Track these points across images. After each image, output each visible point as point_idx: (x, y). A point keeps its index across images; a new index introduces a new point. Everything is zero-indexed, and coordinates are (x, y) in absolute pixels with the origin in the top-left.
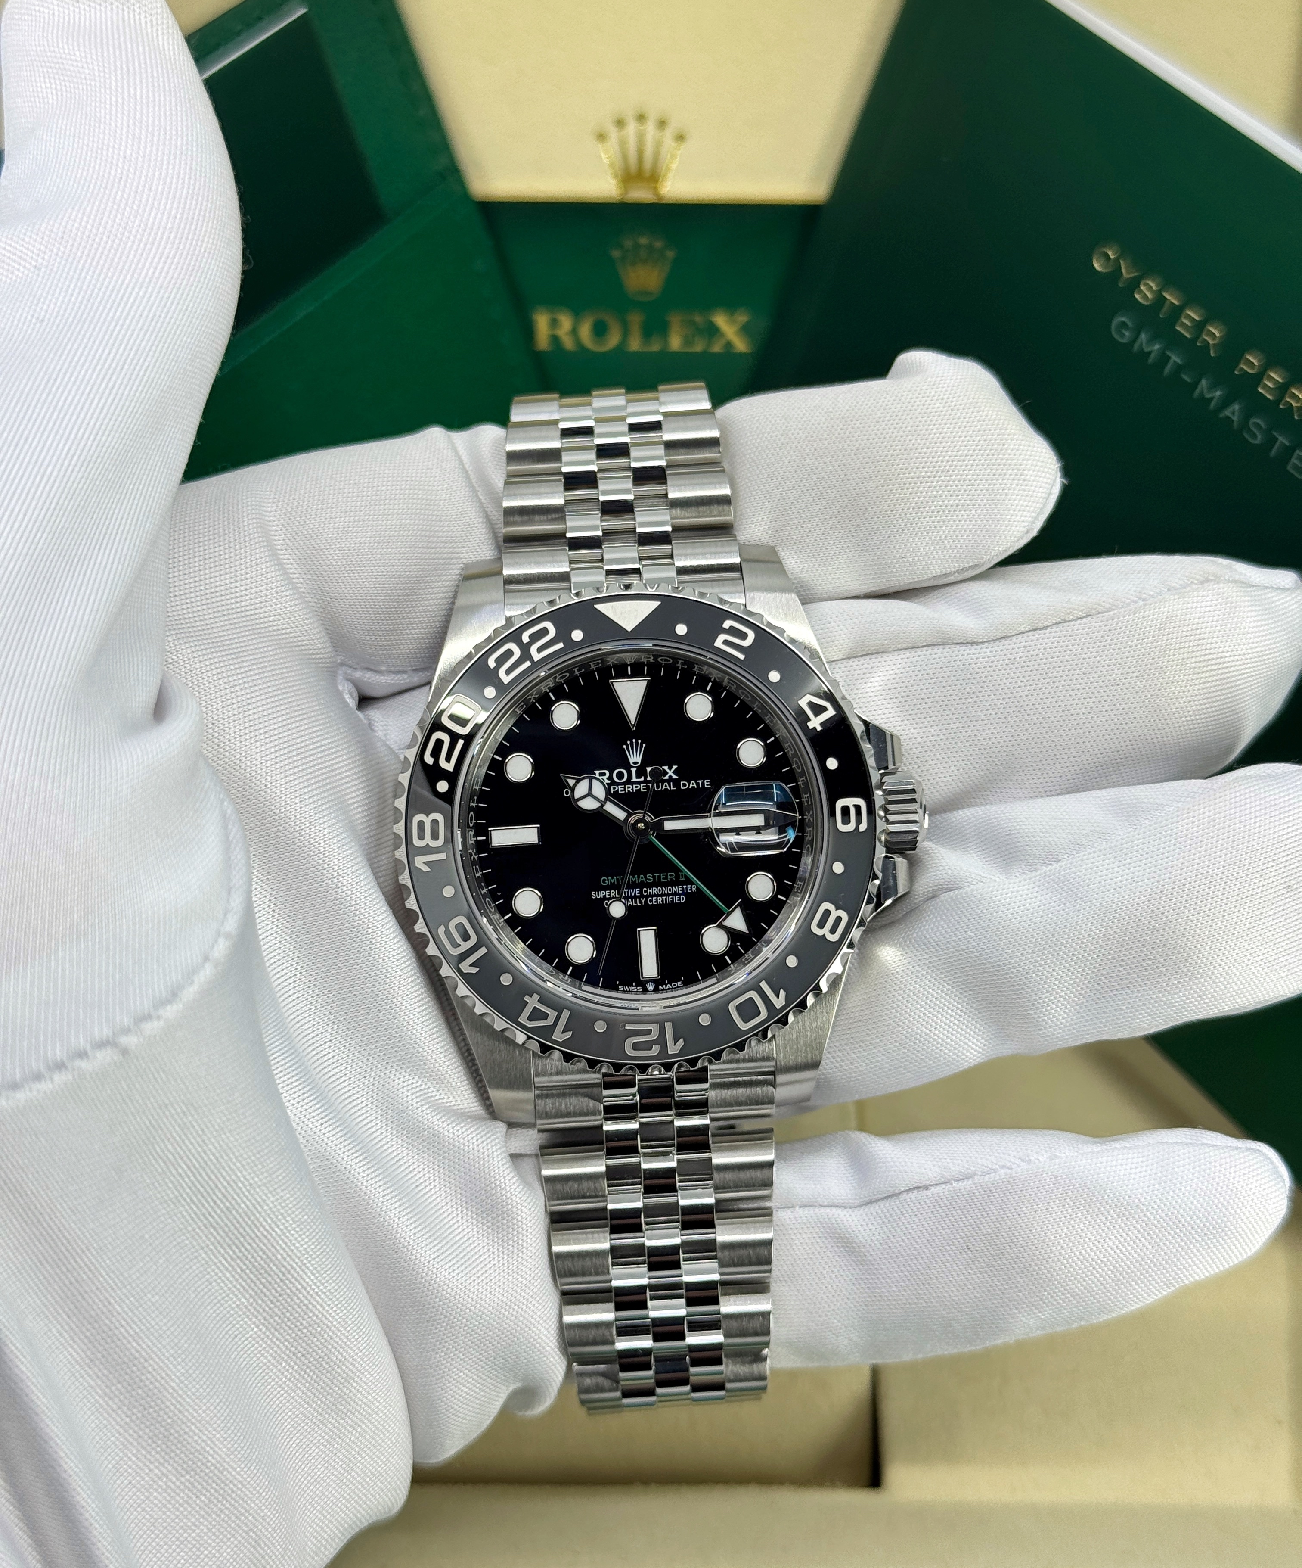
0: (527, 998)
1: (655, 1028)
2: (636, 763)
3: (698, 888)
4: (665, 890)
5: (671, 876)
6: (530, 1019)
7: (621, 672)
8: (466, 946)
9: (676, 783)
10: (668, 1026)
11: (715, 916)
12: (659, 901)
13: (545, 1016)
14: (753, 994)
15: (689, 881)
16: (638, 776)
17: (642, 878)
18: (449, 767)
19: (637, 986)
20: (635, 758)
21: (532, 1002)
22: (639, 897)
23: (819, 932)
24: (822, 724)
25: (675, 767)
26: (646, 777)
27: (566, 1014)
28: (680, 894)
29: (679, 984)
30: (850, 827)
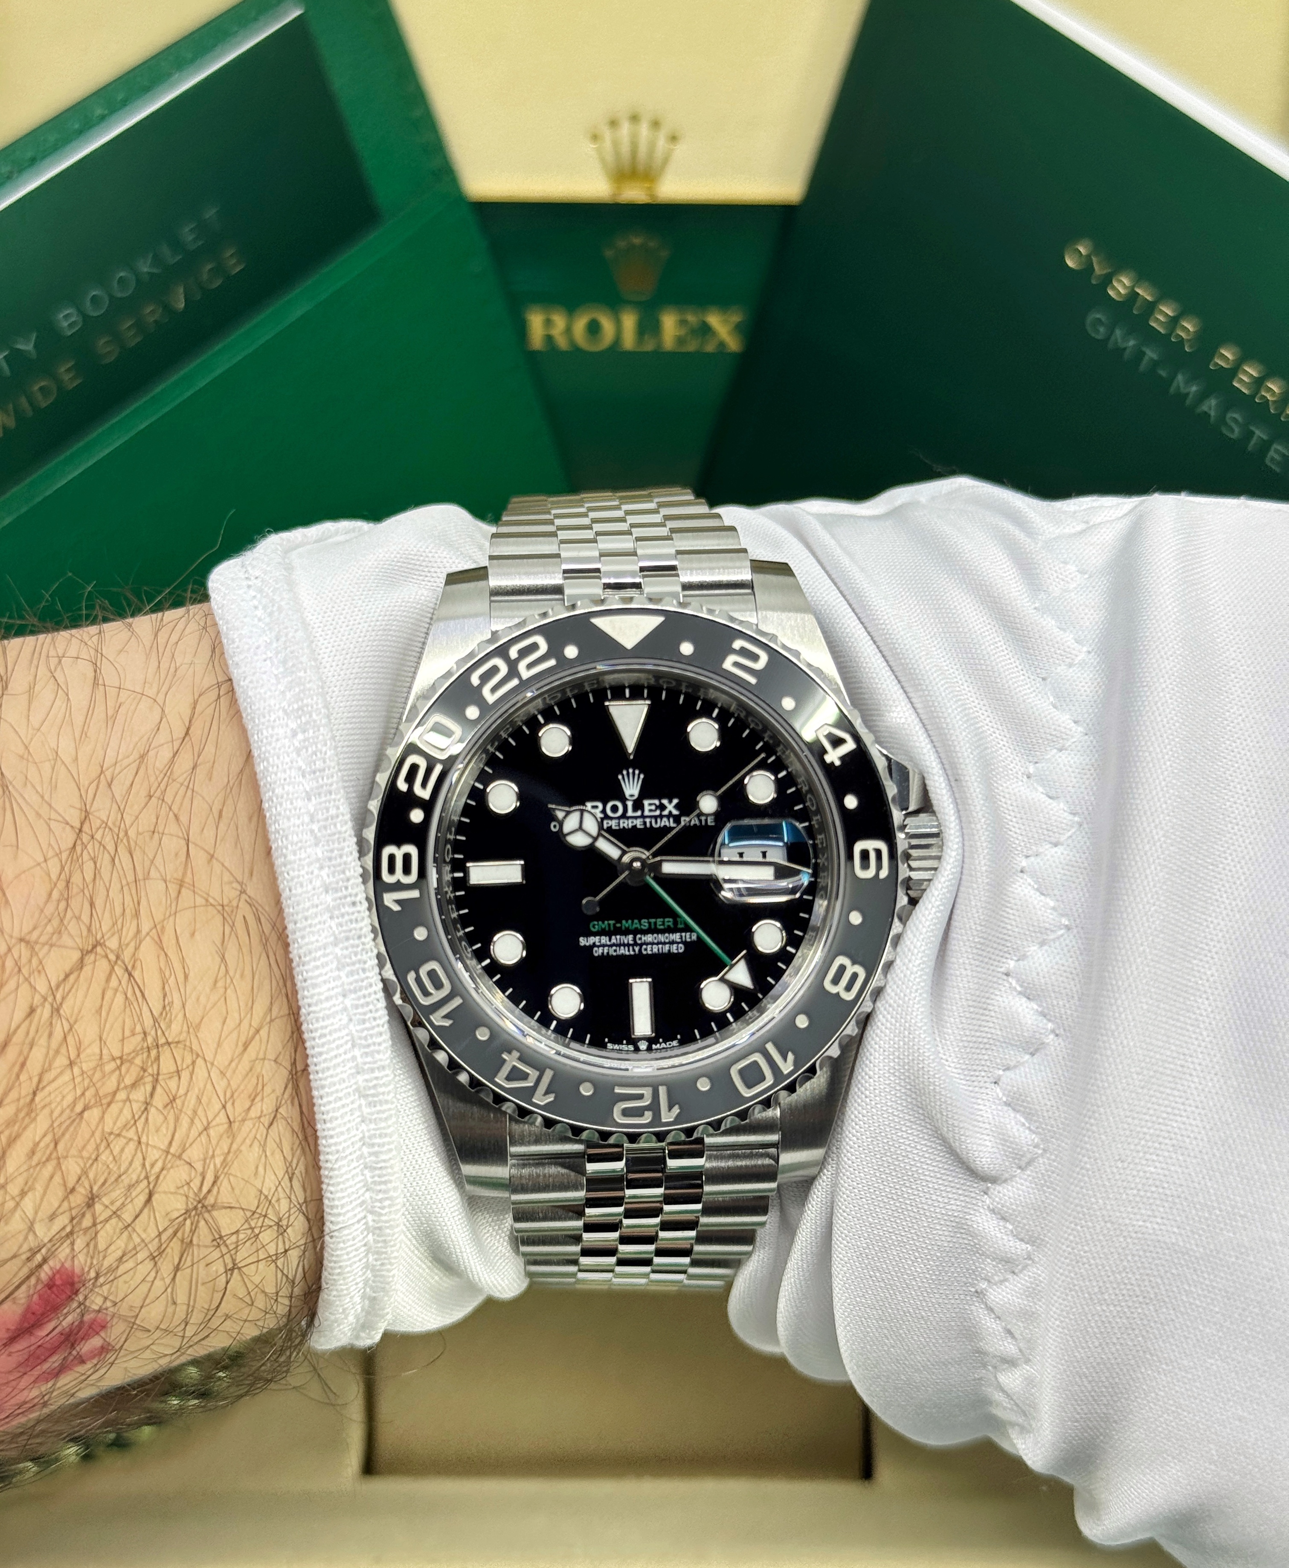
0: (505, 1056)
1: (647, 1092)
2: (632, 796)
3: (699, 937)
4: (661, 938)
5: (669, 922)
6: (508, 1078)
7: (618, 693)
8: (437, 995)
9: (677, 819)
10: (662, 1090)
11: (715, 967)
12: (655, 950)
13: (525, 1076)
14: (757, 1057)
15: (688, 929)
16: (635, 809)
17: (636, 924)
18: (425, 794)
19: (628, 1044)
21: (511, 1060)
22: (633, 945)
23: (833, 990)
24: (842, 758)
25: (675, 801)
26: (643, 811)
27: (548, 1075)
28: (678, 943)
29: (675, 1043)
30: (870, 873)
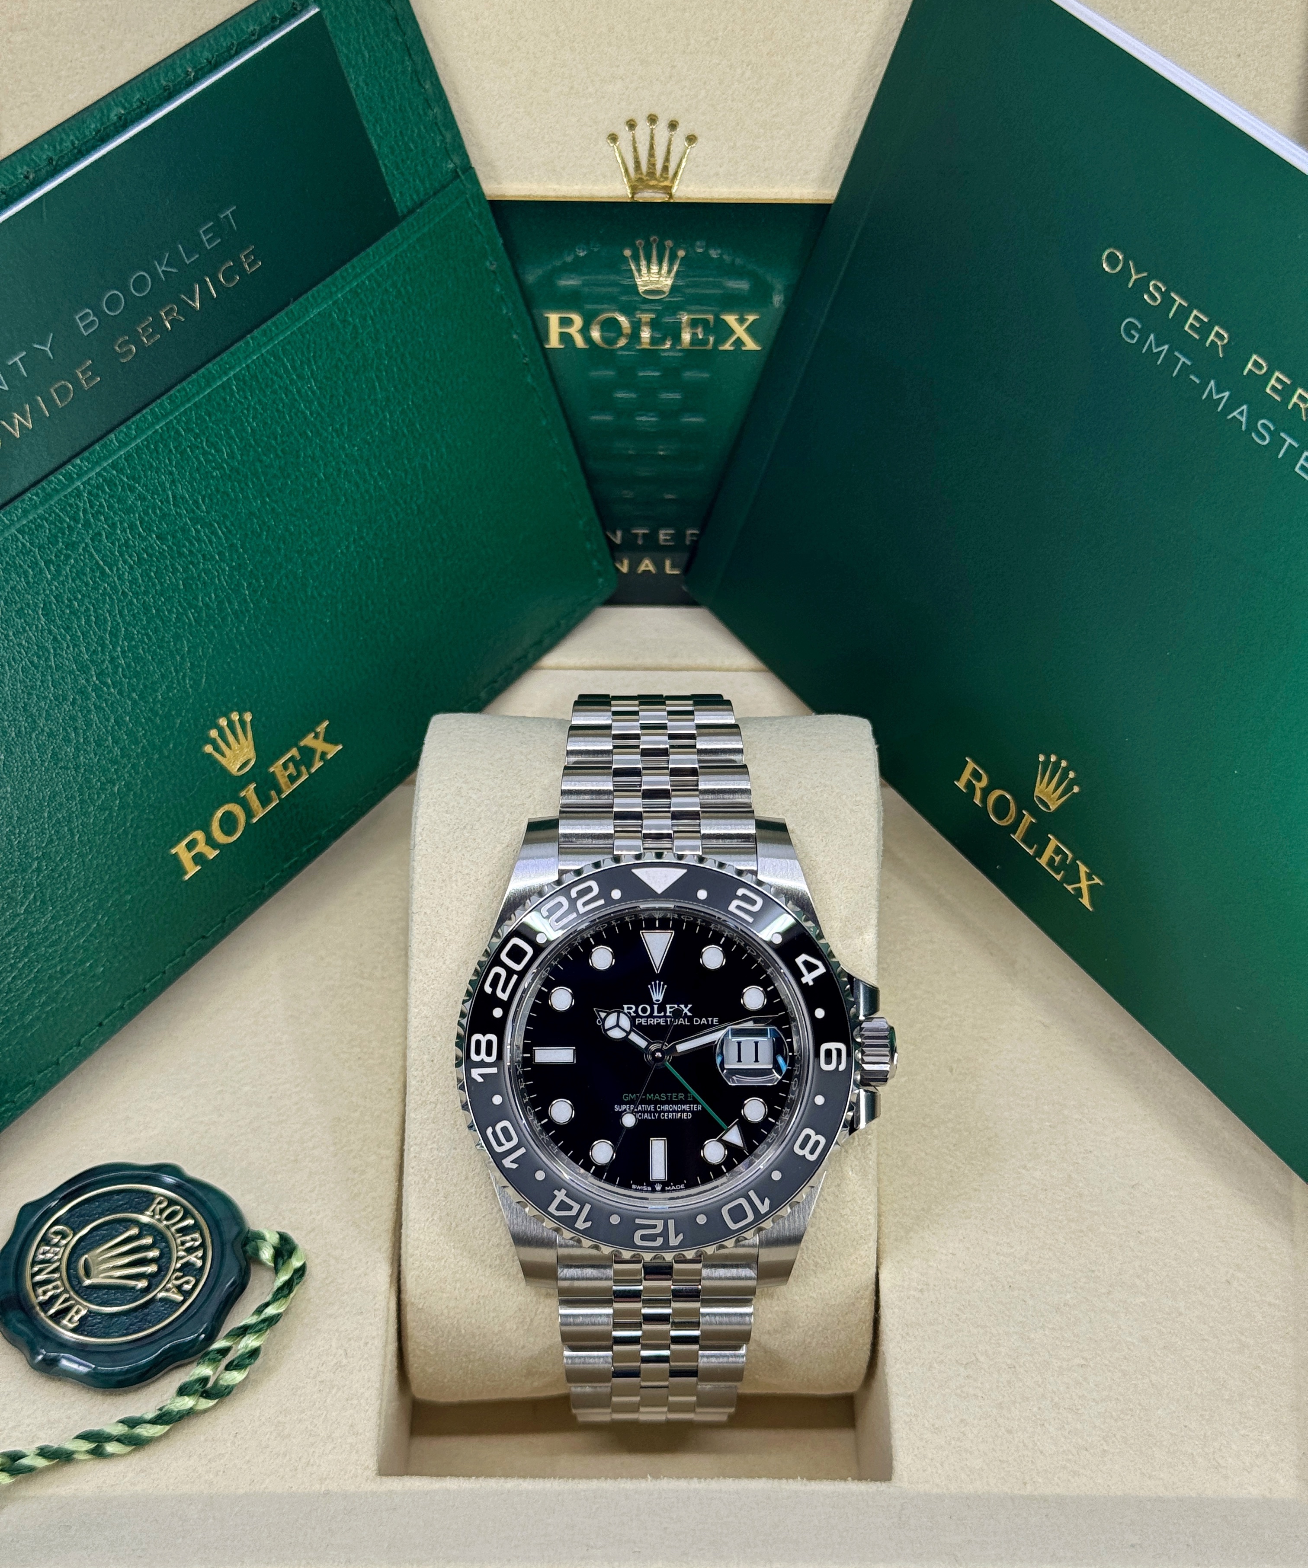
0: (556, 1192)
1: (660, 1224)
2: (658, 1000)
3: (703, 1108)
4: (675, 1108)
5: (681, 1096)
6: (557, 1209)
7: (651, 925)
8: (508, 1146)
9: (690, 1019)
10: (671, 1223)
11: (715, 1132)
12: (670, 1116)
13: (570, 1208)
14: (742, 1201)
15: (695, 1102)
16: (659, 1012)
17: (657, 1097)
18: (504, 997)
19: (647, 1186)
20: (658, 996)
21: (561, 1195)
22: (653, 1112)
23: (800, 1152)
24: (814, 980)
25: (690, 1006)
26: (665, 1013)
27: (588, 1207)
28: (687, 1112)
29: (682, 1186)
30: (831, 1067)
